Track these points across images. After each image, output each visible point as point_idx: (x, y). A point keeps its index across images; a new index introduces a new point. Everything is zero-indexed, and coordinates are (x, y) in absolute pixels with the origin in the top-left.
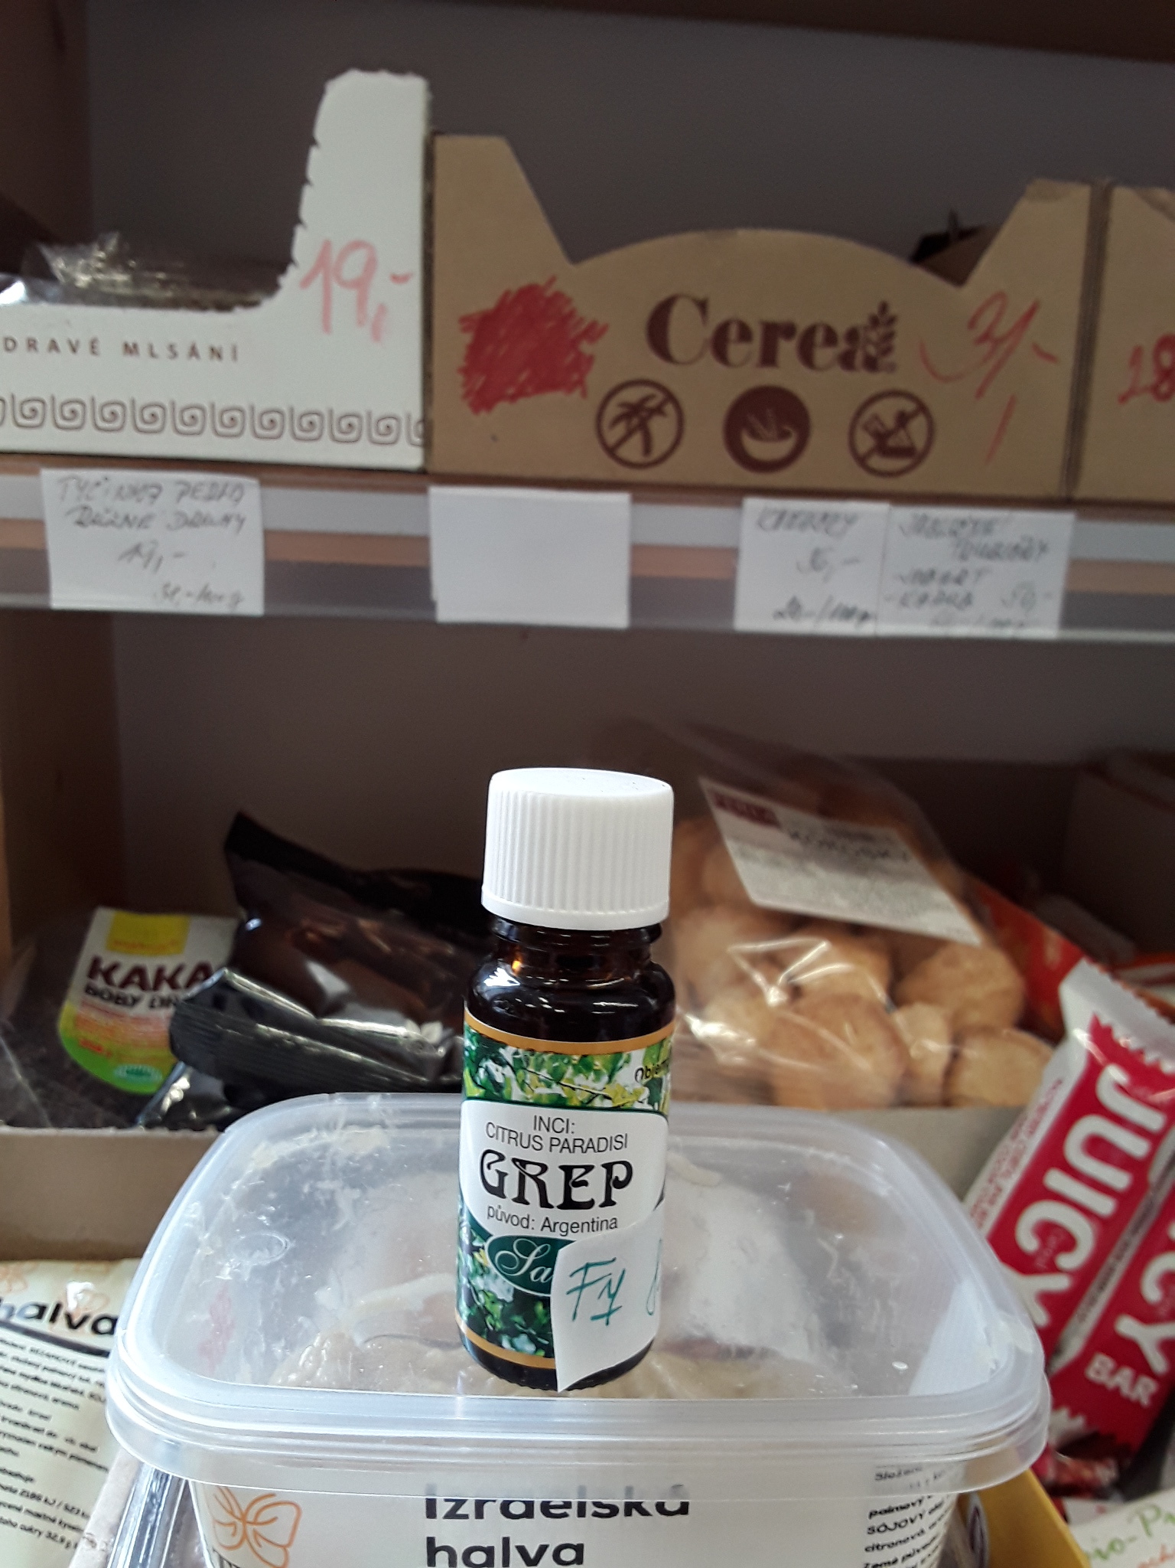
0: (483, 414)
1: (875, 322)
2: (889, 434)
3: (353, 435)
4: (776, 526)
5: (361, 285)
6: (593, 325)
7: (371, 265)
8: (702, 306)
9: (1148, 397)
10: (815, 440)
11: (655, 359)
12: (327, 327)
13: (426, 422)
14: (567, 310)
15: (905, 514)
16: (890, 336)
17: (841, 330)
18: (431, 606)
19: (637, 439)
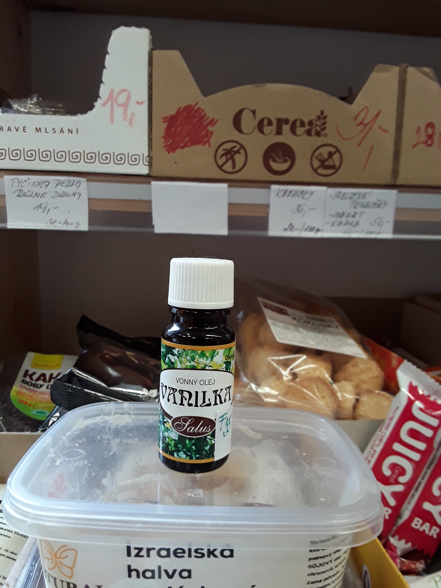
0: (171, 153)
1: (319, 118)
2: (326, 160)
3: (122, 162)
4: (283, 196)
5: (125, 105)
6: (213, 119)
7: (129, 98)
8: (254, 112)
9: (423, 145)
10: (297, 162)
11: (236, 132)
12: (112, 121)
13: (150, 157)
14: (203, 114)
15: (332, 191)
16: (325, 123)
17: (306, 121)
18: (153, 227)
19: (230, 162)
